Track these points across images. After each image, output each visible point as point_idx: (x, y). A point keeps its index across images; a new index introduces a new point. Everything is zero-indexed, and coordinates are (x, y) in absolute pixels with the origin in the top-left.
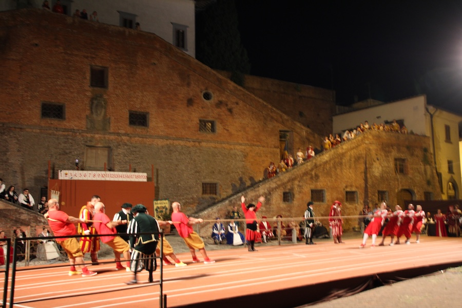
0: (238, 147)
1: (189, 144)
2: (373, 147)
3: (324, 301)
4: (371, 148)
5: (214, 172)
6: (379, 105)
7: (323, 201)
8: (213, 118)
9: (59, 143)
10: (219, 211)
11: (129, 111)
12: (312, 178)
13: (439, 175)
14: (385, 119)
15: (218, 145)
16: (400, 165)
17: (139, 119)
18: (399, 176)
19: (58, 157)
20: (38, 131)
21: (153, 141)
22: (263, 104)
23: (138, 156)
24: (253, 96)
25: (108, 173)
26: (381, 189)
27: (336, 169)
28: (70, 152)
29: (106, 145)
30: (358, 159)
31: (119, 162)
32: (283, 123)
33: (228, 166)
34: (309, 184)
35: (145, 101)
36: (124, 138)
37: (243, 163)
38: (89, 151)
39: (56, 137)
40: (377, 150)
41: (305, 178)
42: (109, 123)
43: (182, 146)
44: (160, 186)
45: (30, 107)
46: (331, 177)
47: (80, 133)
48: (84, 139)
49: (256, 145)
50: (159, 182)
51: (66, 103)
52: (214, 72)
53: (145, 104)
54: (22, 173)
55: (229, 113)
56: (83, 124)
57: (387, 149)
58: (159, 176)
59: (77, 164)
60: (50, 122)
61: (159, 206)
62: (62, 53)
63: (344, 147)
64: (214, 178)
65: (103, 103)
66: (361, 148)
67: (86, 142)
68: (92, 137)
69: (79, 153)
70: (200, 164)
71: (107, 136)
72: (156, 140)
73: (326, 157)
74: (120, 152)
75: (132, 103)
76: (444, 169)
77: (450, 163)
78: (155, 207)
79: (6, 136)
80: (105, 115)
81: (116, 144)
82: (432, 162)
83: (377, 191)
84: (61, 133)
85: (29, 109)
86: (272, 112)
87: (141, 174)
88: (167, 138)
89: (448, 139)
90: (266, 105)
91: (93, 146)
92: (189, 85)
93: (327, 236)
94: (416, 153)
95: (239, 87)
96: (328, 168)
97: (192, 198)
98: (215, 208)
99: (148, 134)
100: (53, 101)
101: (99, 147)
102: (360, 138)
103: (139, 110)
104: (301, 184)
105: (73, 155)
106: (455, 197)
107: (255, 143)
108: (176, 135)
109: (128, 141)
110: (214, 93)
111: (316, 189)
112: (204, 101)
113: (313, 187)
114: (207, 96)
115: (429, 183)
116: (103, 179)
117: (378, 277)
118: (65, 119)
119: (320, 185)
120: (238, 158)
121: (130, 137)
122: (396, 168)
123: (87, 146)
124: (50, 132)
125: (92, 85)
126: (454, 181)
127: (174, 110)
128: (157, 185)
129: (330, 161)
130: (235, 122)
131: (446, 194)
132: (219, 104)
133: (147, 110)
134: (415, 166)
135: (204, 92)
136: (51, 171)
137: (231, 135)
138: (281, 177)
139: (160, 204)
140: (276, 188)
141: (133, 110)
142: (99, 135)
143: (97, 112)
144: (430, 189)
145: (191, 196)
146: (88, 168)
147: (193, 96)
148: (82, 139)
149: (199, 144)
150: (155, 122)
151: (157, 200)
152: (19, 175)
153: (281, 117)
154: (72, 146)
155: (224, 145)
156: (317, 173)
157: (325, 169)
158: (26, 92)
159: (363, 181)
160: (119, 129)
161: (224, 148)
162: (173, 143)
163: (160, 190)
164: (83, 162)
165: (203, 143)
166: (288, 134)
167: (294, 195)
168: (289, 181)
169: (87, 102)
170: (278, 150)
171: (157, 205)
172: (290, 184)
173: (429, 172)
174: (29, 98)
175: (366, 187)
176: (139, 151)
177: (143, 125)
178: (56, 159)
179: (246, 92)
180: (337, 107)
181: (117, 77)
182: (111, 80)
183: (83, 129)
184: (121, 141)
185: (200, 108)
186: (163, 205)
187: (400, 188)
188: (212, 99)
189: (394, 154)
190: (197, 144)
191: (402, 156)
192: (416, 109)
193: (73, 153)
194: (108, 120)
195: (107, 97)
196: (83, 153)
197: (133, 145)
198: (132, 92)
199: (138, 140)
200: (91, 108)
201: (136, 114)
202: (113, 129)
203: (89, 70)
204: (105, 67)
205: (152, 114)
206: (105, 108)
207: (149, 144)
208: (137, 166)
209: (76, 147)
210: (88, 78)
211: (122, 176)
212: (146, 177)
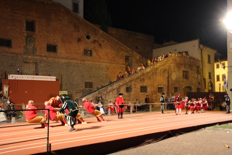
0: (104, 64)
1: (78, 62)
2: (172, 65)
3: (141, 146)
4: (171, 65)
5: (91, 77)
6: (176, 44)
7: (146, 92)
8: (91, 49)
9: (9, 60)
10: (93, 96)
11: (47, 44)
12: (141, 80)
13: (204, 80)
14: (179, 51)
15: (94, 63)
16: (185, 74)
17: (52, 48)
18: (185, 80)
19: (8, 67)
21: (59, 60)
22: (117, 42)
23: (51, 68)
24: (112, 38)
25: (35, 76)
26: (175, 86)
27: (153, 76)
28: (15, 65)
29: (35, 62)
30: (164, 71)
31: (41, 71)
32: (127, 52)
33: (99, 74)
34: (140, 83)
35: (55, 39)
36: (44, 58)
37: (107, 72)
38: (25, 64)
39: (7, 57)
40: (174, 66)
41: (137, 80)
42: (36, 50)
43: (75, 63)
44: (63, 83)
46: (151, 80)
47: (20, 55)
49: (113, 63)
50: (63, 81)
51: (13, 39)
52: (92, 25)
53: (55, 41)
55: (100, 47)
56: (22, 50)
57: (179, 66)
58: (63, 78)
59: (18, 71)
60: (3, 49)
62: (10, 12)
63: (158, 65)
64: (91, 80)
65: (33, 39)
66: (166, 65)
67: (24, 60)
68: (26, 57)
69: (19, 65)
70: (84, 72)
71: (34, 57)
72: (61, 59)
73: (148, 70)
74: (42, 66)
75: (48, 40)
76: (207, 77)
77: (210, 73)
80: (34, 46)
81: (40, 61)
82: (201, 73)
83: (174, 87)
84: (10, 55)
86: (121, 46)
87: (53, 77)
88: (67, 59)
89: (209, 62)
90: (118, 43)
91: (27, 62)
92: (78, 31)
93: (148, 110)
94: (193, 68)
95: (105, 33)
96: (149, 75)
97: (80, 90)
98: (91, 95)
99: (57, 56)
100: (5, 38)
101: (31, 63)
102: (166, 60)
103: (52, 44)
104: (135, 83)
105: (16, 67)
106: (211, 90)
107: (112, 62)
108: (71, 57)
109: (46, 59)
110: (92, 36)
111: (143, 86)
112: (86, 40)
113: (141, 85)
114: (88, 37)
115: (199, 83)
116: (32, 79)
117: (170, 132)
118: (12, 47)
119: (145, 84)
120: (104, 70)
121: (48, 58)
122: (184, 76)
123: (24, 62)
124: (4, 54)
125: (27, 30)
126: (212, 82)
127: (70, 44)
128: (61, 83)
129: (150, 71)
130: (103, 51)
131: (207, 89)
132: (94, 41)
133: (57, 44)
134: (193, 75)
135: (87, 35)
136: (4, 75)
137: (100, 57)
138: (125, 80)
140: (122, 85)
141: (49, 43)
142: (31, 56)
143: (29, 44)
144: (200, 87)
145: (79, 89)
146: (24, 73)
147: (81, 37)
148: (21, 58)
149: (84, 62)
150: (61, 51)
151: (61, 90)
153: (126, 49)
154: (16, 62)
155: (96, 63)
156: (144, 78)
157: (148, 76)
159: (167, 82)
160: (41, 54)
161: (97, 64)
162: (70, 62)
163: (63, 86)
164: (22, 71)
165: (85, 62)
166: (130, 58)
167: (132, 89)
168: (129, 82)
169: (24, 39)
170: (125, 66)
171: (61, 93)
172: (130, 83)
173: (199, 78)
175: (168, 85)
176: (52, 65)
177: (55, 52)
178: (7, 68)
179: (109, 36)
180: (155, 44)
181: (40, 26)
182: (37, 27)
183: (22, 53)
184: (42, 60)
185: (84, 43)
187: (185, 86)
188: (91, 38)
189: (183, 68)
190: (83, 62)
191: (187, 70)
192: (194, 46)
193: (16, 66)
194: (35, 49)
195: (35, 36)
196: (22, 66)
197: (49, 62)
198: (49, 34)
199: (51, 59)
200: (26, 42)
201: (51, 46)
202: (38, 53)
203: (25, 22)
204: (34, 21)
205: (59, 46)
206: (34, 42)
207: (58, 62)
208: (51, 73)
209: (18, 62)
210: (25, 26)
211: (43, 78)
212: (55, 79)
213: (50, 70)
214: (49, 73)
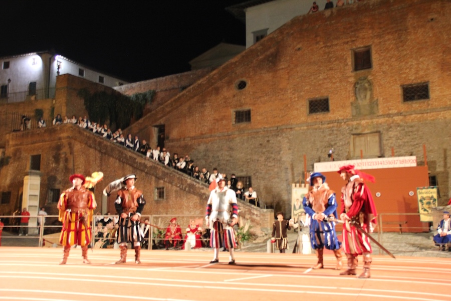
9: (325, 136)
11: (401, 86)
20: (305, 128)
21: (438, 115)
23: (416, 136)
28: (335, 144)
29: (375, 130)
31: (391, 147)
35: (421, 69)
36: (396, 118)
38: (358, 139)
39: (322, 130)
42: (378, 106)
44: (449, 170)
45: (298, 107)
47: (345, 123)
48: (349, 128)
50: (448, 165)
51: (330, 95)
53: (421, 73)
54: (292, 169)
56: (349, 112)
58: (448, 158)
61: (425, 196)
62: (322, 48)
67: (352, 130)
68: (357, 124)
69: (344, 143)
71: (375, 121)
72: (442, 113)
74: (392, 136)
75: (404, 76)
78: (419, 197)
79: (280, 137)
80: (372, 98)
81: (387, 126)
84: (326, 126)
85: (297, 109)
87: (407, 158)
91: (361, 134)
99: (429, 107)
100: (317, 96)
101: (367, 133)
103: (414, 81)
105: (338, 146)
109: (401, 120)
118: (330, 111)
121: (405, 116)
123: (353, 134)
124: (316, 126)
125: (356, 68)
128: (445, 170)
133: (426, 79)
139: (426, 193)
141: (406, 83)
142: (366, 121)
143: (360, 97)
148: (347, 128)
152: (289, 171)
154: (337, 137)
158: (293, 94)
160: (390, 110)
164: (349, 152)
169: (350, 88)
171: (422, 195)
174: (296, 99)
176: (418, 131)
177: (424, 98)
178: (321, 152)
181: (382, 53)
182: (375, 58)
183: (348, 118)
184: (393, 122)
186: (430, 195)
193: (338, 144)
194: (375, 103)
195: (372, 78)
196: (349, 143)
197: (408, 124)
198: (404, 63)
199: (415, 117)
200: (356, 94)
201: (413, 88)
202: (382, 111)
203: (350, 55)
204: (367, 47)
205: (433, 82)
206: (371, 90)
207: (433, 120)
208: (415, 148)
209: (342, 137)
210: (350, 63)
211: (383, 162)
212: (415, 161)
213: (411, 141)
214: (411, 148)
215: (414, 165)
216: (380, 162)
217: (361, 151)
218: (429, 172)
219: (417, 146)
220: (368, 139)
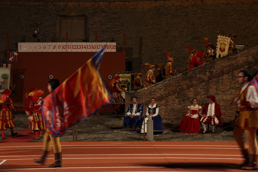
1: (187, 4)
9: (30, 15)
21: (138, 4)
23: (118, 23)
28: (41, 24)
29: (81, 13)
31: (95, 32)
36: (101, 3)
38: (64, 21)
39: (28, 8)
43: (176, 7)
47: (52, 3)
50: (143, 52)
58: (143, 45)
61: (121, 80)
67: (58, 11)
68: (64, 5)
69: (50, 24)
72: (142, 2)
74: (97, 21)
81: (93, 11)
84: (32, 4)
91: (67, 16)
101: (74, 16)
105: (44, 27)
116: (64, 51)
121: (110, 2)
123: (60, 16)
139: (123, 77)
142: (73, 3)
148: (54, 8)
154: (43, 17)
164: (55, 34)
176: (120, 18)
178: (26, 31)
184: (98, 8)
186: (125, 79)
190: (199, 2)
193: (44, 25)
196: (55, 24)
199: (118, 4)
208: (116, 34)
209: (48, 17)
211: (86, 46)
212: (115, 47)
213: (113, 28)
214: (112, 35)
215: (114, 50)
216: (84, 46)
217: (67, 34)
218: (127, 58)
219: (119, 32)
220: (75, 22)
